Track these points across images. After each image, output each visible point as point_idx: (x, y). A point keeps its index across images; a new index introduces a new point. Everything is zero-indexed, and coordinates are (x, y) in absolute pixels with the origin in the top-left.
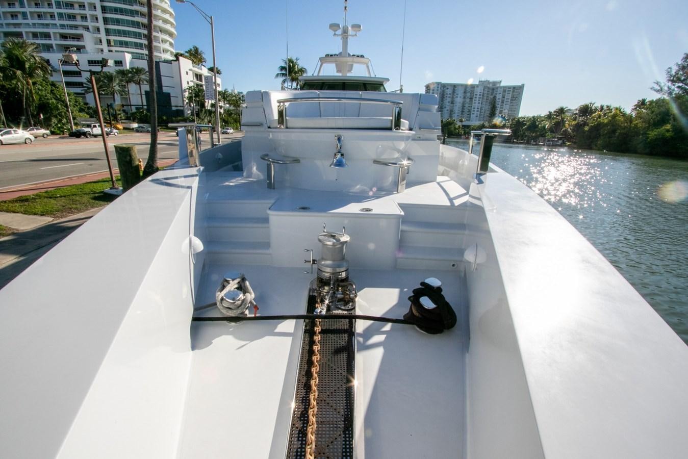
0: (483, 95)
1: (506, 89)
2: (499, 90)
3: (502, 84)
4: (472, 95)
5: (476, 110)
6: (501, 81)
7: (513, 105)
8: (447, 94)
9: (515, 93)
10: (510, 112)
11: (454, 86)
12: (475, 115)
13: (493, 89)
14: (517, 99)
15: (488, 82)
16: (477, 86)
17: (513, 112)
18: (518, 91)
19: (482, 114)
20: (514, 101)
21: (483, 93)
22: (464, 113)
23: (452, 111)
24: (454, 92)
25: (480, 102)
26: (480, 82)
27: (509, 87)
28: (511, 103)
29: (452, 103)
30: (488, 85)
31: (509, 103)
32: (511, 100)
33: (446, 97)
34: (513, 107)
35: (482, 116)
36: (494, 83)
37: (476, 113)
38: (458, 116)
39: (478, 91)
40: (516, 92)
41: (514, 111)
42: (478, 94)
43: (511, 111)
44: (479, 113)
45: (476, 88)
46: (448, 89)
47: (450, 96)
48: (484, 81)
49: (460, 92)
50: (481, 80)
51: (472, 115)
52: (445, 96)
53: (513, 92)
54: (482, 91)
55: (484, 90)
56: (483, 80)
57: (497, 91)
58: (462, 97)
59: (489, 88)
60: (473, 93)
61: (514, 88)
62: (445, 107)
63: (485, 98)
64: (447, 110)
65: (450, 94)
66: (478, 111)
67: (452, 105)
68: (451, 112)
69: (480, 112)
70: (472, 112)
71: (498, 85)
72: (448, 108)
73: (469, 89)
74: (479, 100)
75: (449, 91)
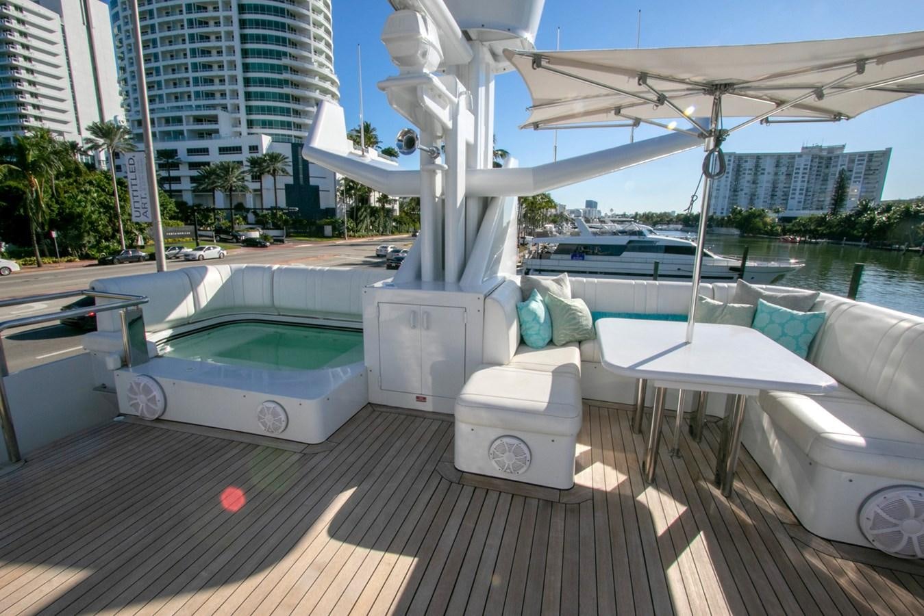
0: (810, 169)
1: (852, 158)
2: (840, 159)
3: (846, 151)
4: (790, 169)
5: (798, 192)
6: (844, 146)
7: (868, 183)
8: (745, 170)
9: (872, 164)
10: (863, 194)
11: (758, 157)
12: (797, 200)
13: (830, 158)
14: (877, 172)
15: (820, 148)
16: (800, 155)
17: (871, 194)
18: (879, 159)
19: (810, 198)
20: (870, 177)
21: (811, 166)
22: (775, 198)
23: (755, 195)
24: (757, 166)
25: (806, 179)
26: (803, 148)
27: (861, 155)
28: (864, 179)
29: (754, 182)
30: (821, 154)
31: (861, 180)
32: (865, 175)
33: (744, 174)
34: (869, 185)
35: (809, 202)
36: (831, 150)
37: (797, 196)
38: (764, 202)
39: (801, 163)
40: (876, 163)
41: (872, 192)
42: (802, 167)
43: (866, 192)
44: (803, 197)
45: (797, 159)
46: (746, 161)
47: (750, 172)
48: (813, 148)
49: (769, 166)
50: (805, 146)
51: (790, 201)
52: (741, 173)
53: (870, 161)
54: (809, 163)
55: (812, 161)
56: (810, 145)
57: (837, 162)
58: (773, 173)
59: (821, 158)
60: (793, 167)
61: (871, 155)
62: (742, 190)
63: (815, 173)
64: (746, 194)
65: (751, 169)
66: (800, 194)
67: (754, 186)
68: (752, 198)
69: (806, 195)
70: (790, 196)
71: (838, 152)
72: (746, 190)
73: (784, 161)
74: (803, 177)
75: (750, 165)
